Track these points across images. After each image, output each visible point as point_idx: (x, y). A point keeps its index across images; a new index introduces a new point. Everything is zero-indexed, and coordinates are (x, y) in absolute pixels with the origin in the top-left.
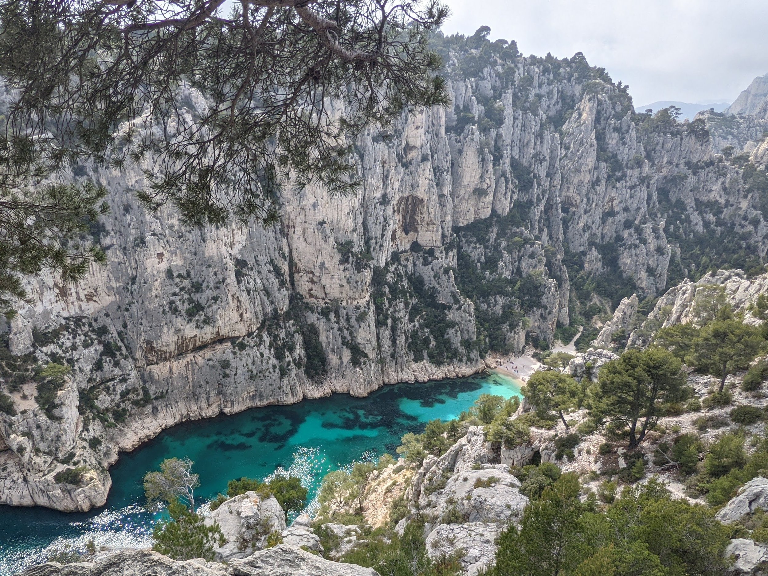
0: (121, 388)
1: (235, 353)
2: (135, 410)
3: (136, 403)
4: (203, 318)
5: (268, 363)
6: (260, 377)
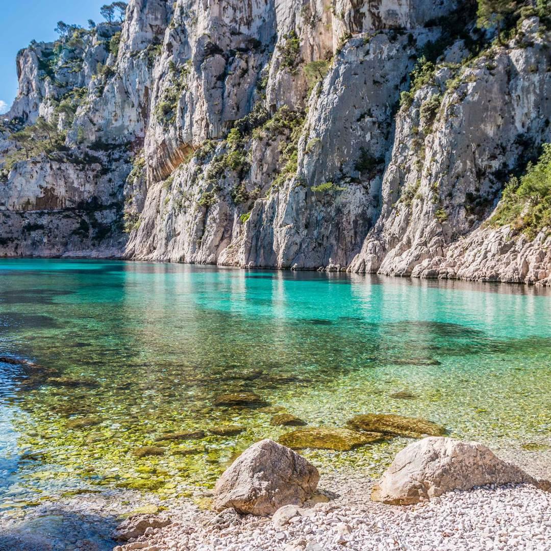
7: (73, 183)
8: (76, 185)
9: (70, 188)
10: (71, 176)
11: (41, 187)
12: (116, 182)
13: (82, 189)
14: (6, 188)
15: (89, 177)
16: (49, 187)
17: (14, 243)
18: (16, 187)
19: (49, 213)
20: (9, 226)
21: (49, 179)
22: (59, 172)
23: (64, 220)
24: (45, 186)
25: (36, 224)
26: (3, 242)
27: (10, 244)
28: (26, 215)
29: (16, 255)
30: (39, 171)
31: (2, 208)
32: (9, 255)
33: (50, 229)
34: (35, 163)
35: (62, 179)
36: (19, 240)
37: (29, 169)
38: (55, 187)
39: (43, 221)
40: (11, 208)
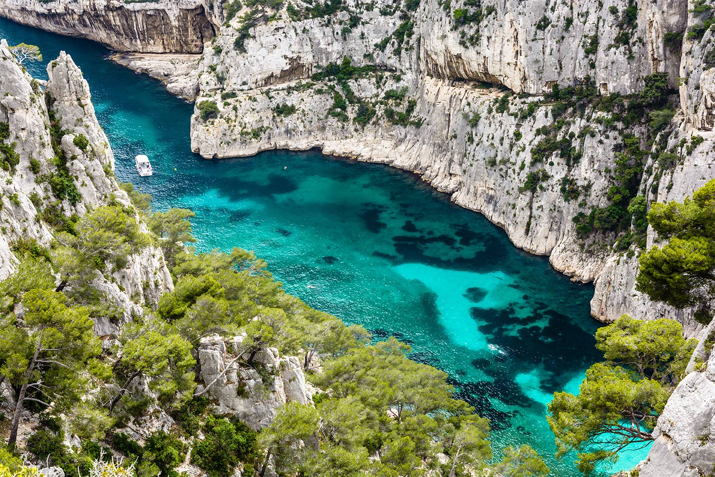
0: (391, 85)
1: (490, 111)
2: (384, 122)
3: (390, 114)
4: (472, 32)
5: (518, 154)
6: (501, 170)
7: (319, 44)
8: (322, 46)
9: (318, 52)
10: (317, 36)
11: (286, 57)
12: (370, 39)
13: (330, 49)
14: (247, 63)
15: (337, 33)
16: (295, 56)
17: (267, 132)
18: (257, 61)
19: (297, 88)
20: (257, 112)
21: (296, 48)
22: (305, 35)
23: (317, 97)
24: (290, 56)
25: (285, 106)
26: (256, 134)
27: (262, 135)
28: (272, 94)
29: (269, 146)
30: (282, 38)
31: (245, 87)
32: (263, 148)
33: (303, 111)
34: (277, 29)
35: (309, 43)
36: (271, 129)
37: (272, 38)
38: (301, 55)
39: (293, 100)
40: (253, 86)
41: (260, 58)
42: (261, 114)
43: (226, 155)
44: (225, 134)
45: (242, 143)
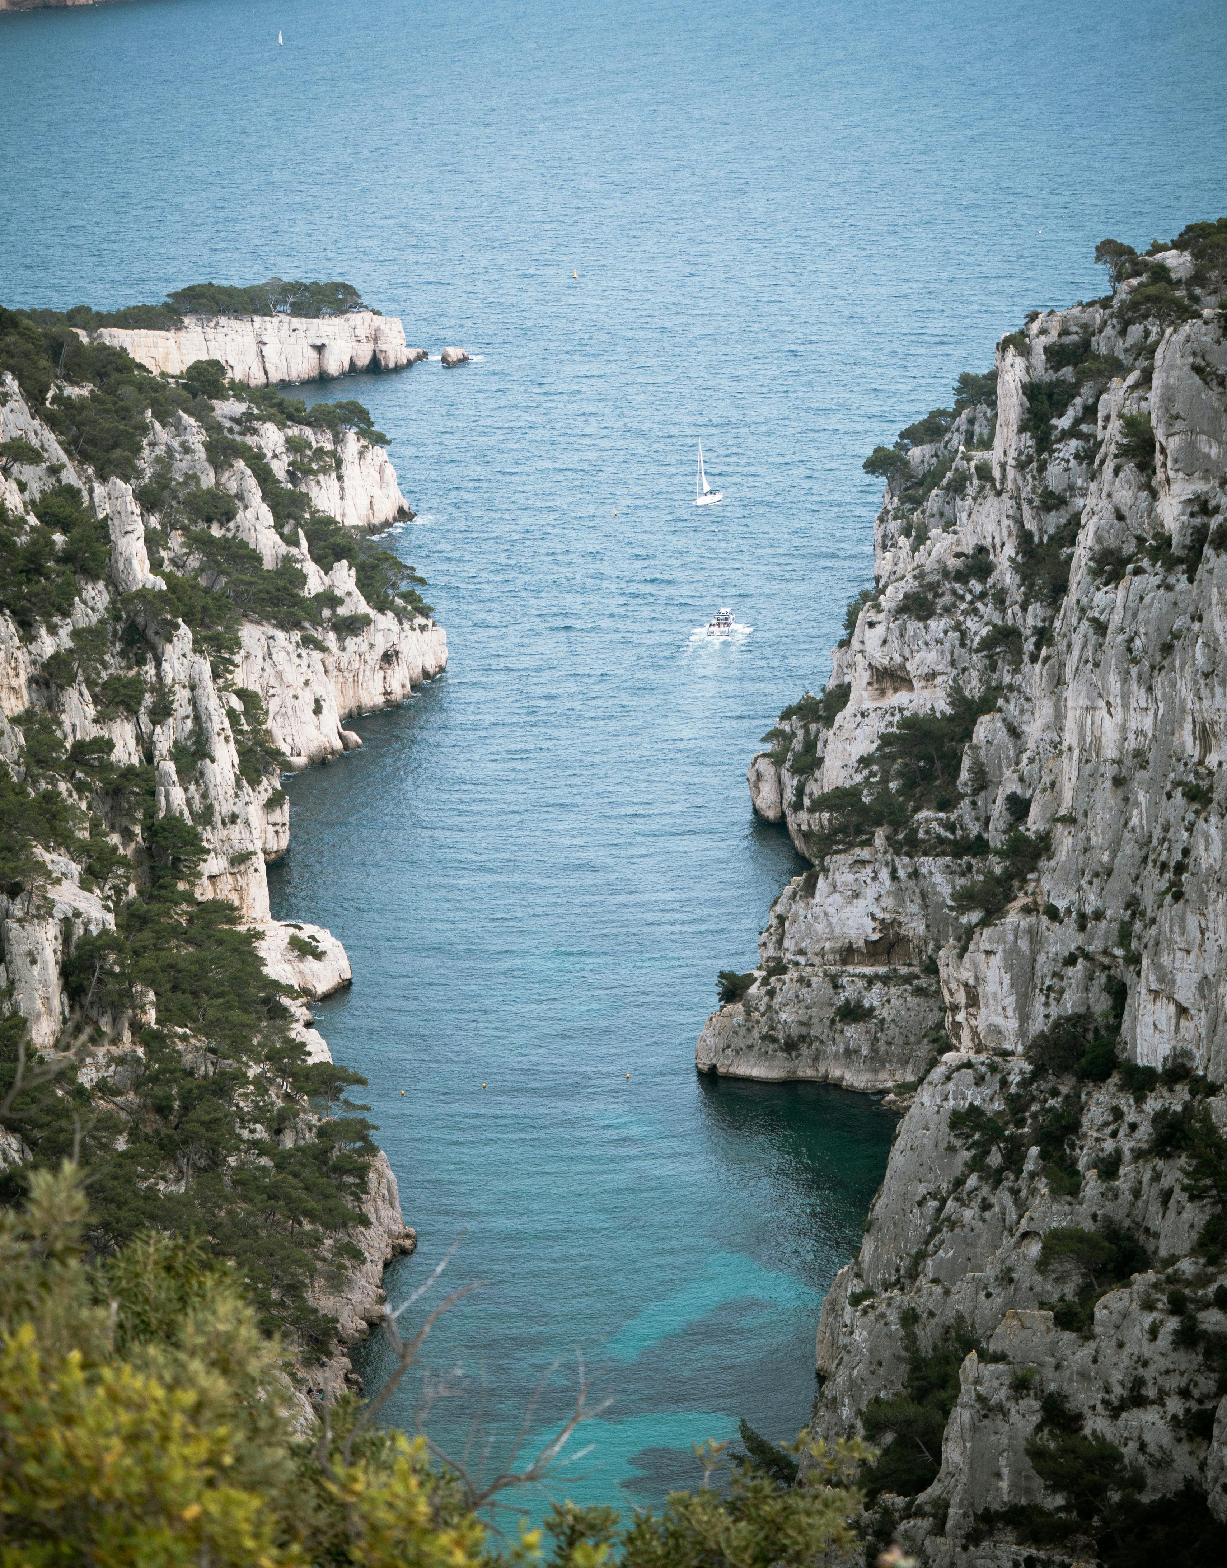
7: (943, 905)
8: (951, 910)
9: (935, 919)
10: (937, 889)
11: (873, 917)
16: (890, 917)
17: (813, 1046)
18: (826, 914)
19: (886, 980)
20: (807, 1008)
21: (888, 902)
22: (912, 883)
23: (912, 1001)
24: (880, 915)
25: (859, 1004)
26: (791, 1046)
27: (804, 1050)
28: (845, 980)
29: (814, 1073)
30: (869, 881)
31: (802, 960)
32: (800, 1074)
33: (883, 1021)
34: (863, 863)
35: (918, 900)
36: (822, 1042)
37: (850, 878)
38: (901, 918)
39: (872, 998)
40: (817, 960)
41: (831, 910)
42: (814, 1011)
43: (732, 1070)
44: (736, 1033)
45: (760, 1055)
